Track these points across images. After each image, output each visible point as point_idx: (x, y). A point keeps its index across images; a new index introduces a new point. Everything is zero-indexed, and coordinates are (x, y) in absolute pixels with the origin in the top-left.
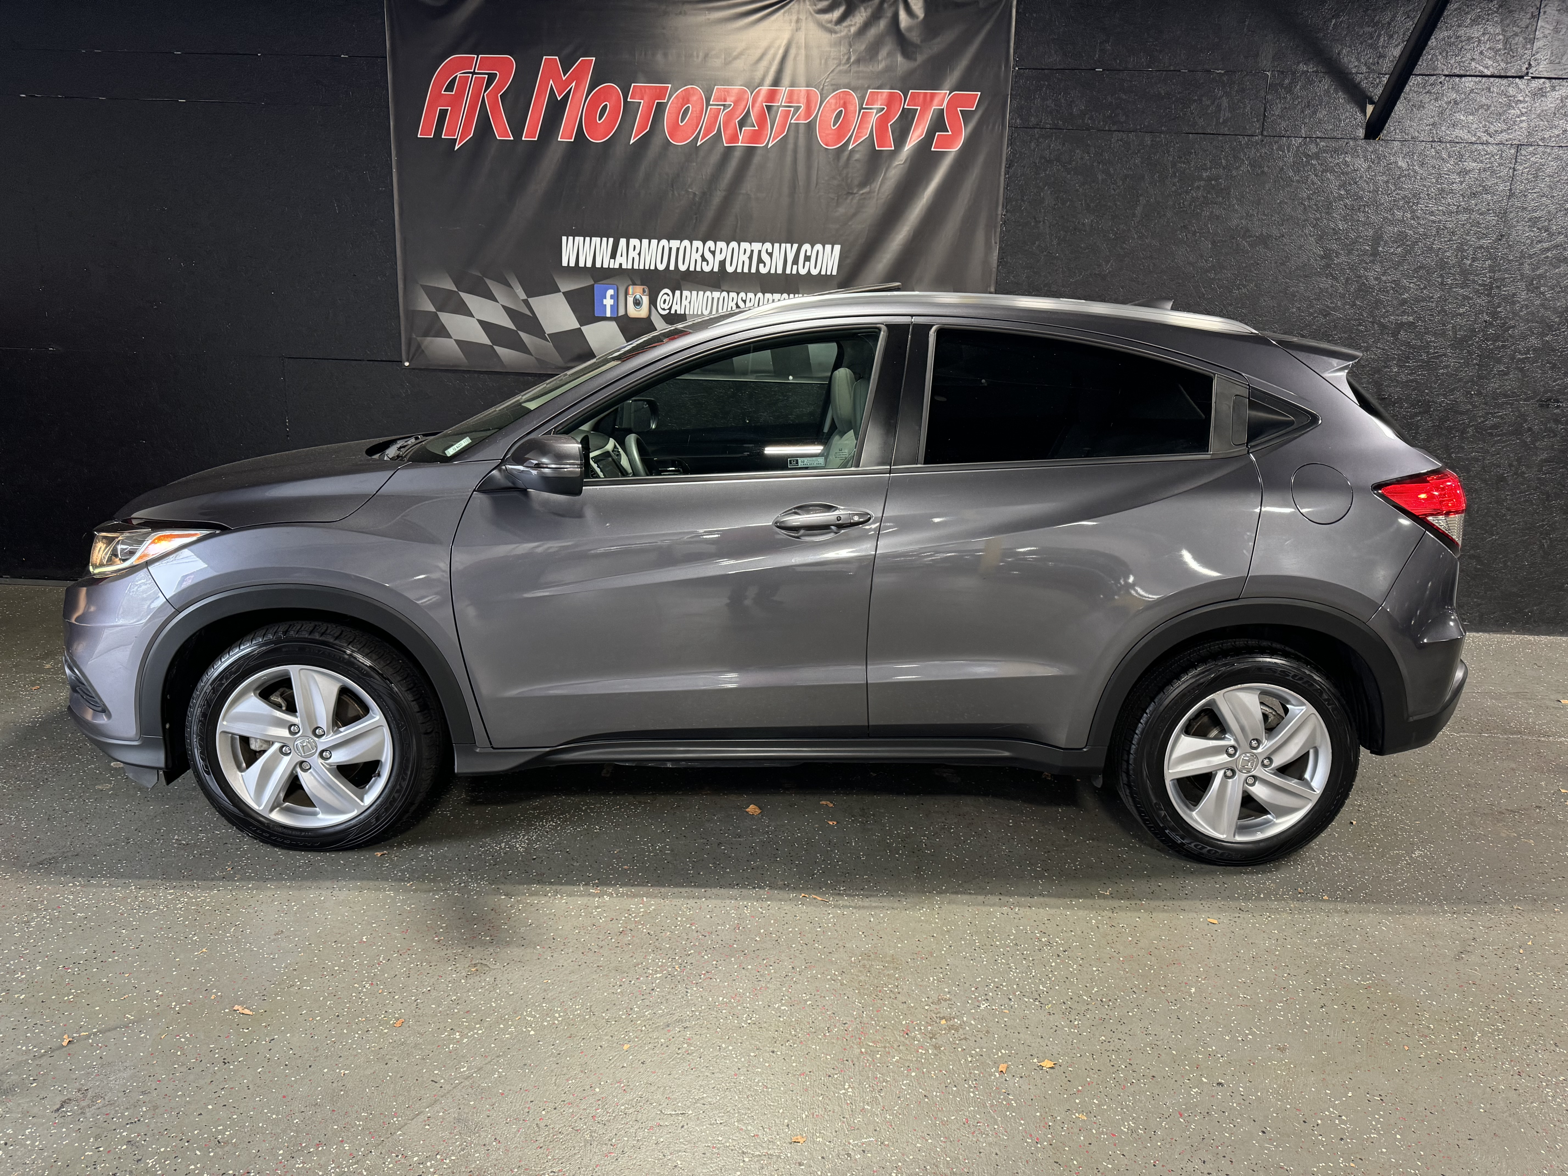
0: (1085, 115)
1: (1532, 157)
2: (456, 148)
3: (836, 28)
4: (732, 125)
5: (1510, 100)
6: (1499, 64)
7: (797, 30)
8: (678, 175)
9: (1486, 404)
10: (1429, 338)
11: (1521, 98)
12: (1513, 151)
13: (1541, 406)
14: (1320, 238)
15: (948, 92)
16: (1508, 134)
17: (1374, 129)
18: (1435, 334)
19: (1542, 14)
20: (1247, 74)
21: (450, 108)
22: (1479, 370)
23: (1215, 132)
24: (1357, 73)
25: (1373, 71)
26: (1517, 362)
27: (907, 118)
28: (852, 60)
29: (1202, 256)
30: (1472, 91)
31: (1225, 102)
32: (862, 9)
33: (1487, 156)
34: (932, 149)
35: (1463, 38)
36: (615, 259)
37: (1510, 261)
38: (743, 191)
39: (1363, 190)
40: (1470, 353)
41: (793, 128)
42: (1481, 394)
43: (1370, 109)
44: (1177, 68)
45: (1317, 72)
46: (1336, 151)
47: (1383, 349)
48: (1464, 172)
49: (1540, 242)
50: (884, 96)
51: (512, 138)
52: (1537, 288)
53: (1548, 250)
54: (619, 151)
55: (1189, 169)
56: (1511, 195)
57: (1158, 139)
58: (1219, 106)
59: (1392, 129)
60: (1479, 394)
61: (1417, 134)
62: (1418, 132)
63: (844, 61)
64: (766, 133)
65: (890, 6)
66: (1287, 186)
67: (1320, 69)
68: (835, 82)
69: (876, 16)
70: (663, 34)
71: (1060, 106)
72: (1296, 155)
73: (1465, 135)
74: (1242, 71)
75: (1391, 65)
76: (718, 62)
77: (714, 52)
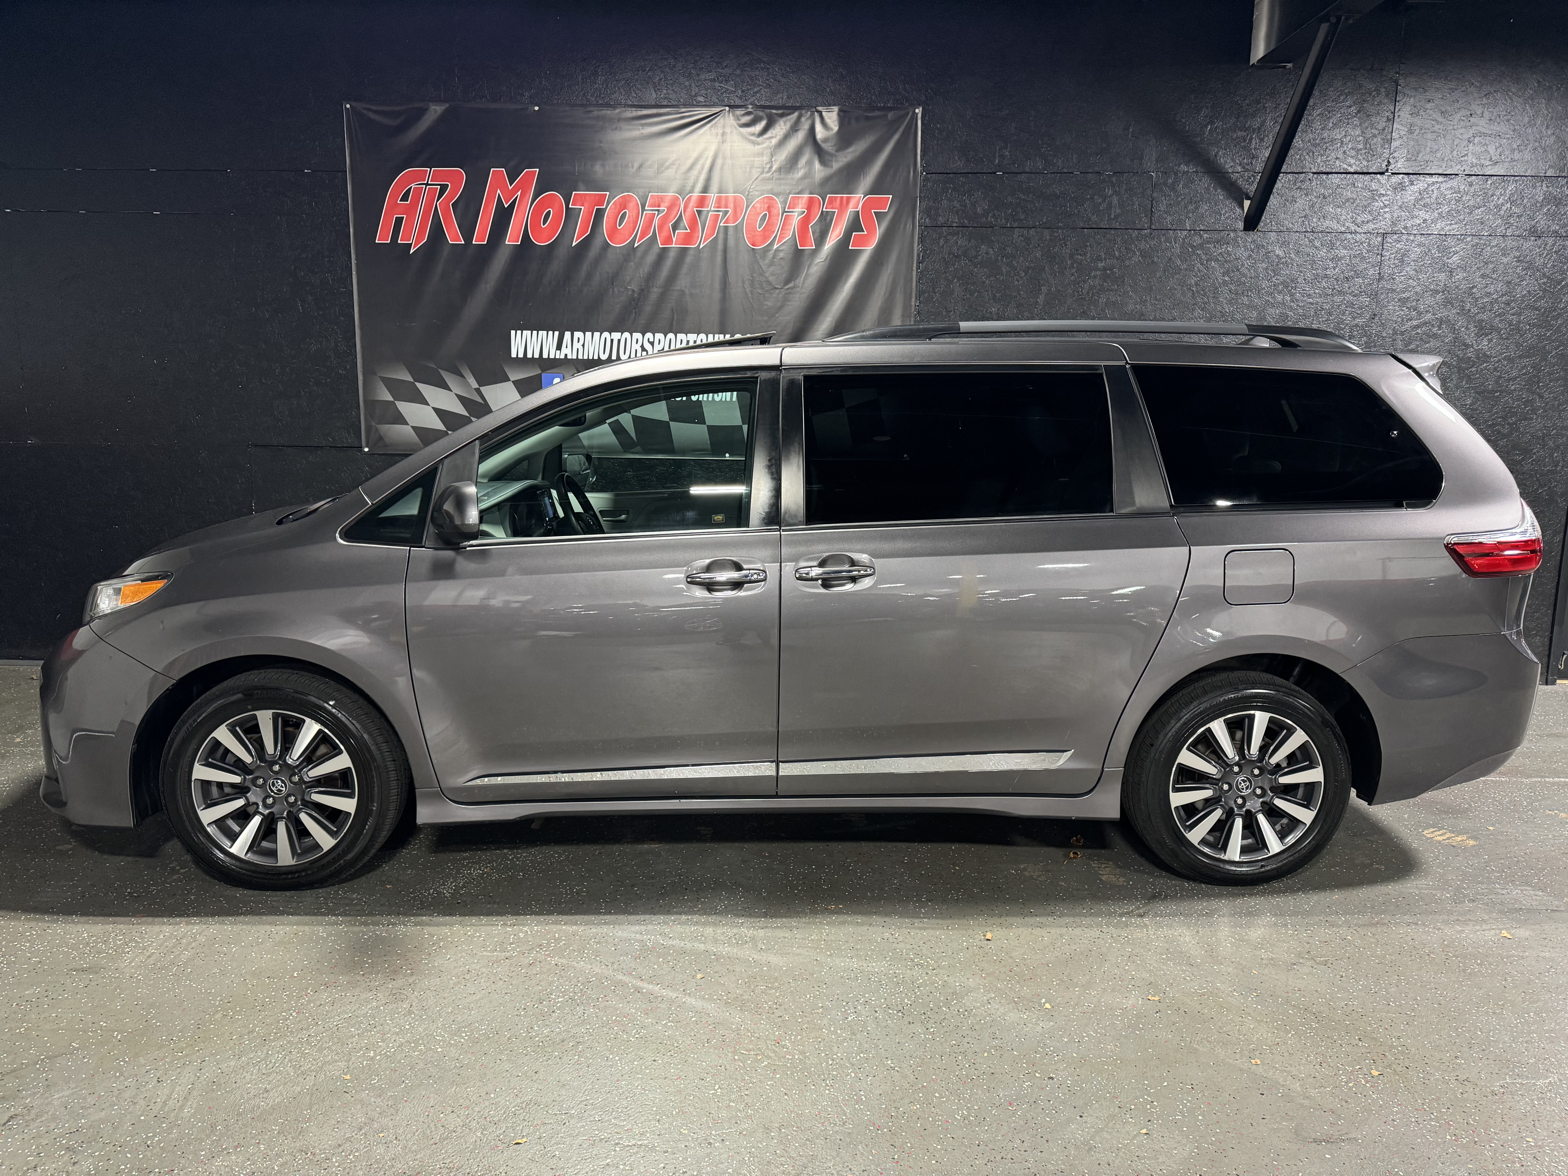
0: (988, 214)
1: (1394, 246)
3: (758, 139)
4: (666, 228)
5: (1373, 194)
6: (1361, 163)
7: (723, 142)
8: (617, 273)
11: (1383, 192)
12: (1379, 239)
14: (1209, 320)
16: (1374, 224)
17: (1252, 222)
19: (1396, 118)
20: (1134, 175)
23: (1107, 227)
24: (1233, 172)
25: (1247, 170)
28: (774, 169)
30: (1338, 186)
31: (1115, 200)
32: (782, 122)
33: (1356, 244)
34: (850, 248)
35: (1327, 140)
36: (560, 350)
37: (1384, 338)
38: (679, 287)
39: (1245, 276)
41: (722, 230)
43: (1247, 203)
44: (1071, 171)
45: (1197, 172)
46: (1218, 241)
48: (1336, 259)
49: (1410, 320)
51: (463, 242)
53: (1417, 327)
54: (562, 252)
55: (1086, 260)
56: (1381, 278)
57: (1056, 234)
58: (1110, 205)
59: (1268, 221)
61: (1290, 225)
62: (1292, 223)
63: (766, 170)
64: (697, 235)
65: (808, 119)
66: (1176, 273)
67: (1199, 169)
68: (758, 188)
69: (794, 128)
70: (601, 147)
71: (965, 206)
72: (1182, 246)
73: (1335, 225)
74: (1129, 172)
75: (1263, 165)
76: (651, 172)
77: (647, 163)
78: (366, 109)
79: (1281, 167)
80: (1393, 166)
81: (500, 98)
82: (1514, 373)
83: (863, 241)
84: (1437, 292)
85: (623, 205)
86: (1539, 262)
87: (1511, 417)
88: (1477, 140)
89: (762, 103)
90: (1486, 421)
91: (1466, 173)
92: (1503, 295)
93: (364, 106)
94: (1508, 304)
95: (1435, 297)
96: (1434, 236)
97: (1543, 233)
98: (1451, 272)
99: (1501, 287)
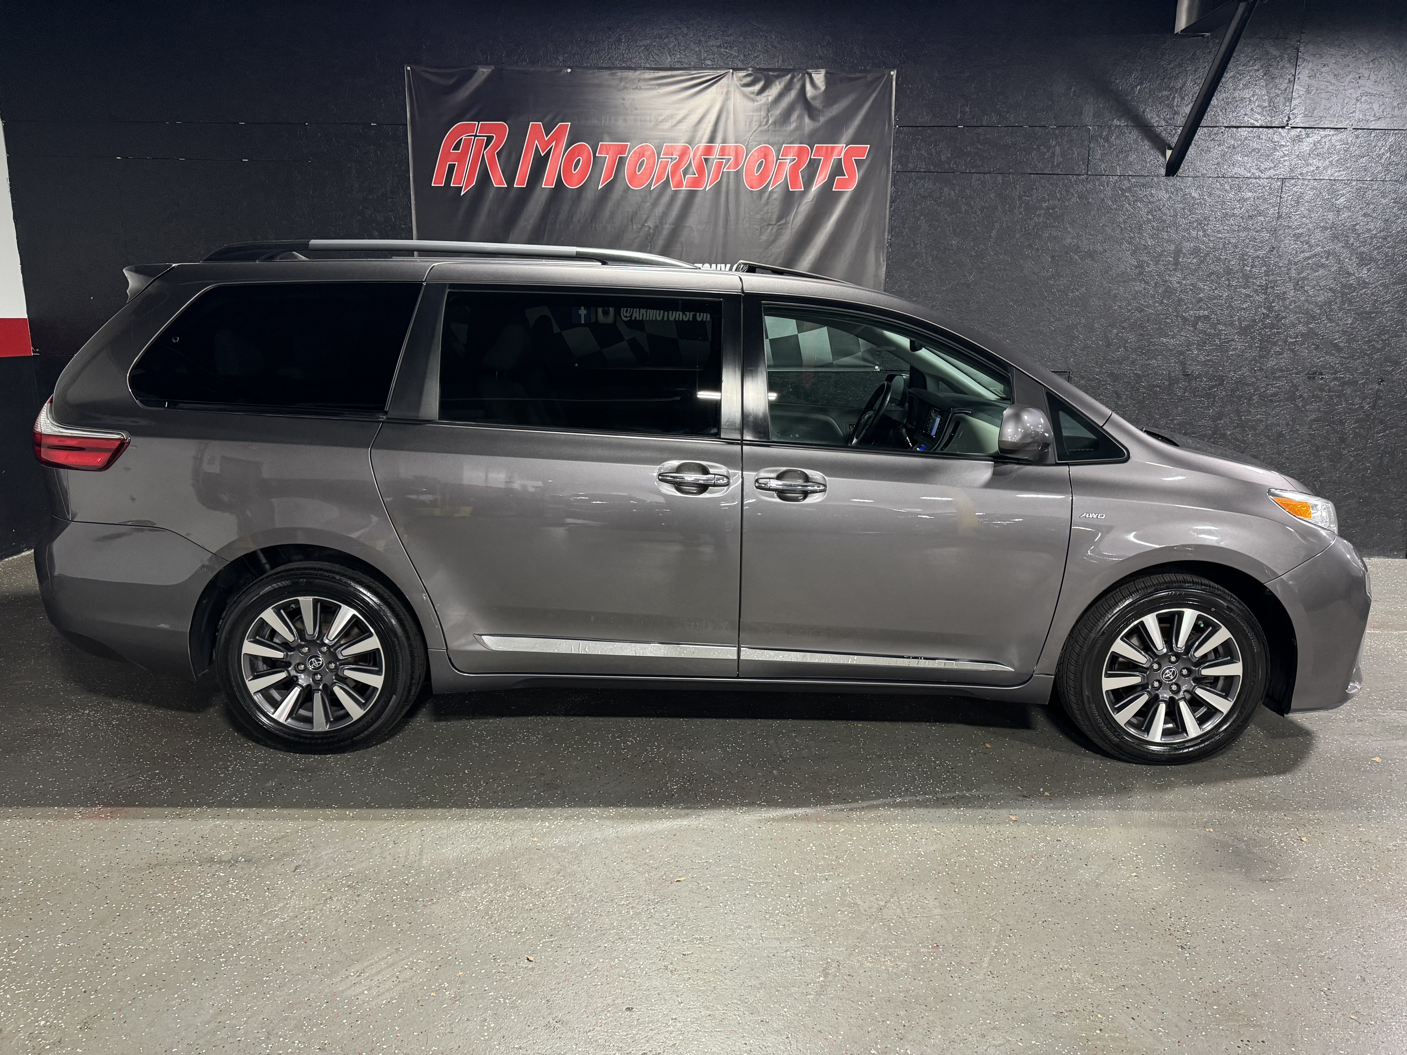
0: (951, 161)
1: (1292, 189)
2: (462, 194)
3: (757, 97)
5: (1275, 145)
6: (1266, 118)
7: (727, 100)
8: (636, 212)
9: (1266, 377)
10: (1220, 327)
11: (1284, 144)
12: (1279, 183)
13: (1309, 378)
14: (1134, 253)
15: (845, 145)
16: (1275, 170)
17: (1172, 169)
18: (1225, 325)
19: (1296, 79)
20: (1074, 129)
21: (457, 163)
22: (1260, 351)
23: (1051, 172)
24: (1158, 126)
25: (1170, 125)
26: (1289, 344)
27: (813, 166)
28: (770, 122)
29: (1044, 268)
30: (1246, 138)
31: (1058, 149)
32: (777, 83)
33: (1260, 188)
34: (833, 190)
35: (1237, 99)
37: (1280, 267)
38: (688, 225)
39: (1165, 214)
40: (1253, 338)
41: (725, 175)
42: (1263, 369)
43: (1169, 153)
44: (1021, 125)
45: (1127, 126)
46: (1144, 185)
47: (1186, 337)
48: (1243, 200)
49: (1303, 252)
50: (796, 149)
51: (506, 186)
52: (1302, 287)
53: (1309, 258)
54: (589, 196)
55: (1032, 201)
56: (1280, 217)
57: (1007, 179)
58: (1053, 154)
59: (1186, 168)
60: (1261, 370)
61: (1205, 172)
62: (1206, 170)
63: (764, 123)
65: (799, 80)
66: (1108, 213)
67: (1129, 123)
68: (757, 139)
69: (787, 88)
70: (623, 104)
71: (932, 155)
72: (1114, 189)
73: (1242, 171)
74: (1070, 126)
75: (1184, 120)
76: (667, 125)
77: (662, 118)
78: (424, 71)
79: (1200, 122)
81: (538, 62)
82: (1388, 297)
83: (845, 184)
84: (1326, 228)
87: (1384, 335)
88: (1363, 99)
89: (761, 66)
90: (1364, 338)
91: (1353, 127)
92: (1381, 231)
93: (424, 68)
94: (1385, 239)
95: (1324, 233)
96: (1325, 181)
98: (1338, 211)
99: (1380, 224)
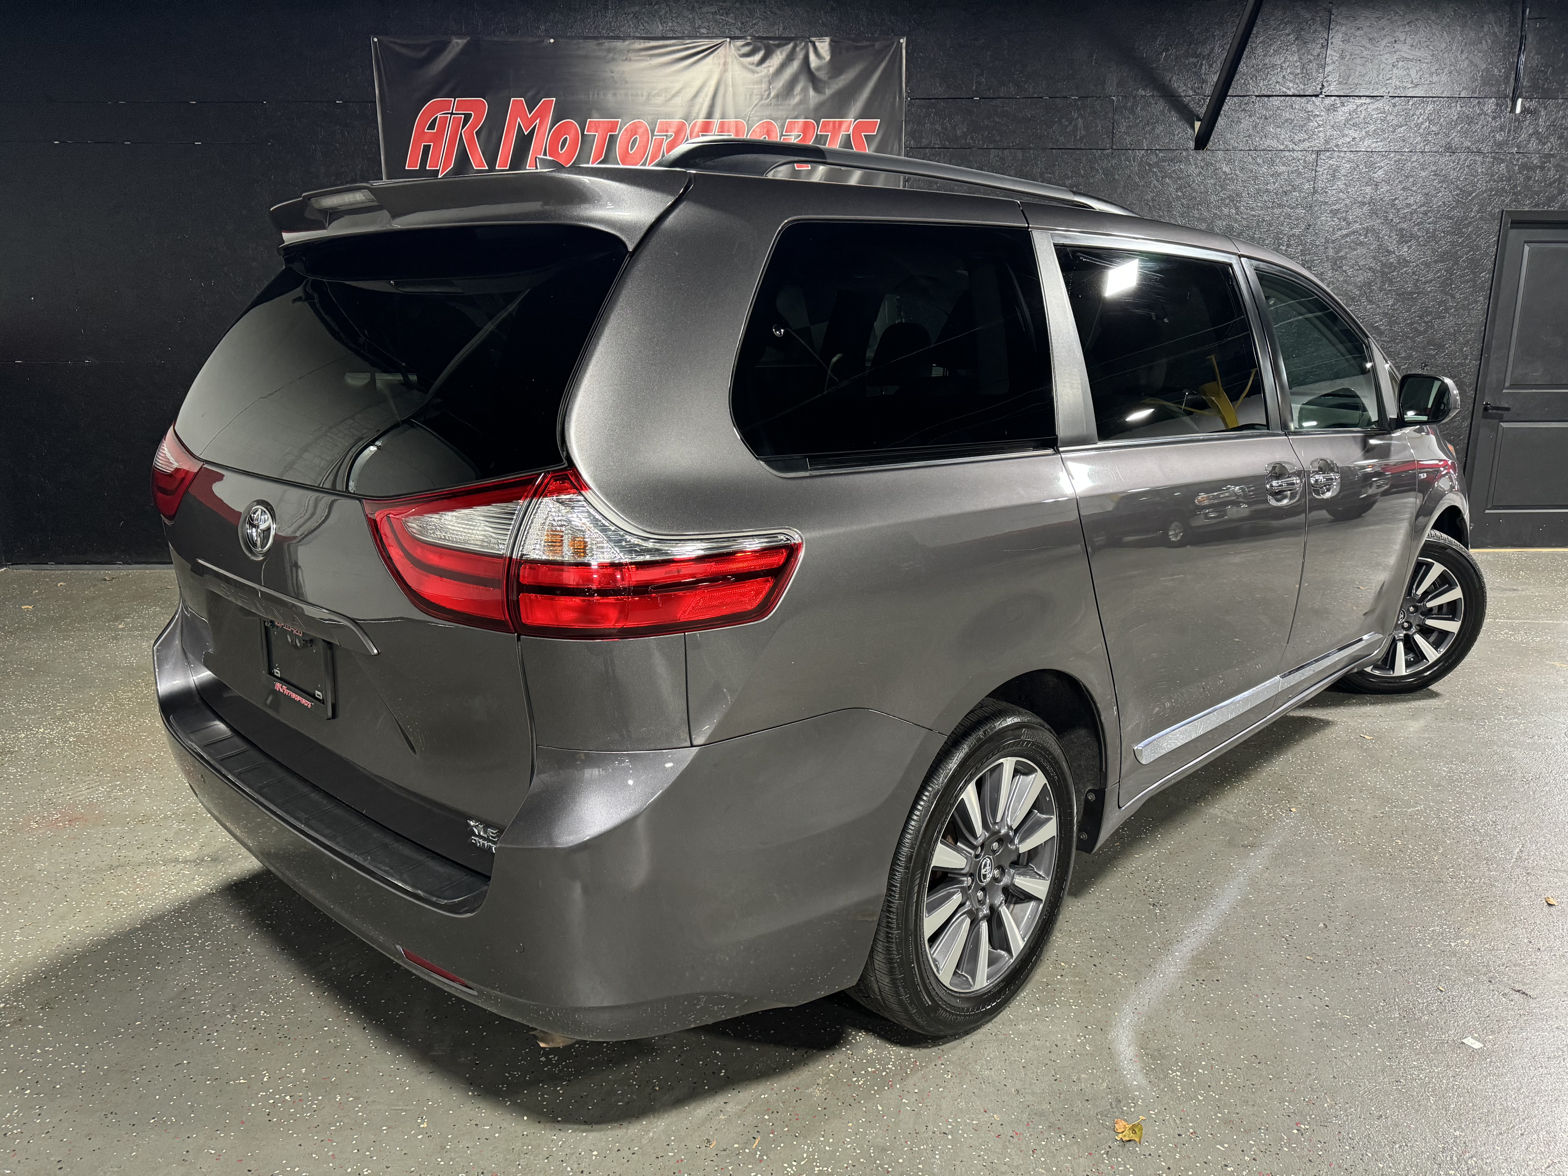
0: (967, 136)
1: (1327, 162)
3: (757, 68)
5: (1309, 115)
6: (1299, 86)
7: (725, 72)
11: (1318, 113)
12: (1314, 156)
16: (1309, 142)
17: (1202, 142)
19: (1330, 44)
20: (1097, 100)
23: (1074, 147)
24: (1185, 96)
25: (1198, 94)
28: (772, 95)
30: (1278, 108)
31: (1080, 122)
32: (778, 52)
33: (1294, 161)
35: (1268, 66)
37: (1317, 246)
39: (1195, 191)
43: (1197, 124)
44: (1040, 95)
45: (1153, 96)
46: (1172, 160)
48: (1277, 175)
49: (1340, 229)
50: (800, 124)
52: (1340, 267)
53: (1347, 235)
55: (1054, 178)
56: (1315, 192)
57: (1027, 155)
58: (1076, 126)
59: (1216, 140)
61: (1236, 144)
63: (765, 97)
65: (802, 49)
66: (1135, 190)
67: (1155, 93)
68: (758, 114)
69: (790, 58)
70: (612, 77)
71: (946, 130)
72: (1140, 165)
73: (1274, 144)
74: (1093, 97)
75: (1212, 89)
76: (660, 100)
77: (656, 92)
78: (391, 42)
79: (1228, 91)
80: (1327, 89)
81: (517, 32)
82: (1430, 276)
84: (1364, 204)
85: (634, 131)
86: (1453, 175)
87: (1427, 316)
88: (1400, 64)
89: (761, 34)
90: (1406, 320)
91: (1390, 95)
92: (1421, 206)
93: (392, 40)
94: (1426, 214)
95: (1362, 209)
96: (1362, 153)
97: (1457, 149)
98: (1376, 185)
99: (1419, 198)
